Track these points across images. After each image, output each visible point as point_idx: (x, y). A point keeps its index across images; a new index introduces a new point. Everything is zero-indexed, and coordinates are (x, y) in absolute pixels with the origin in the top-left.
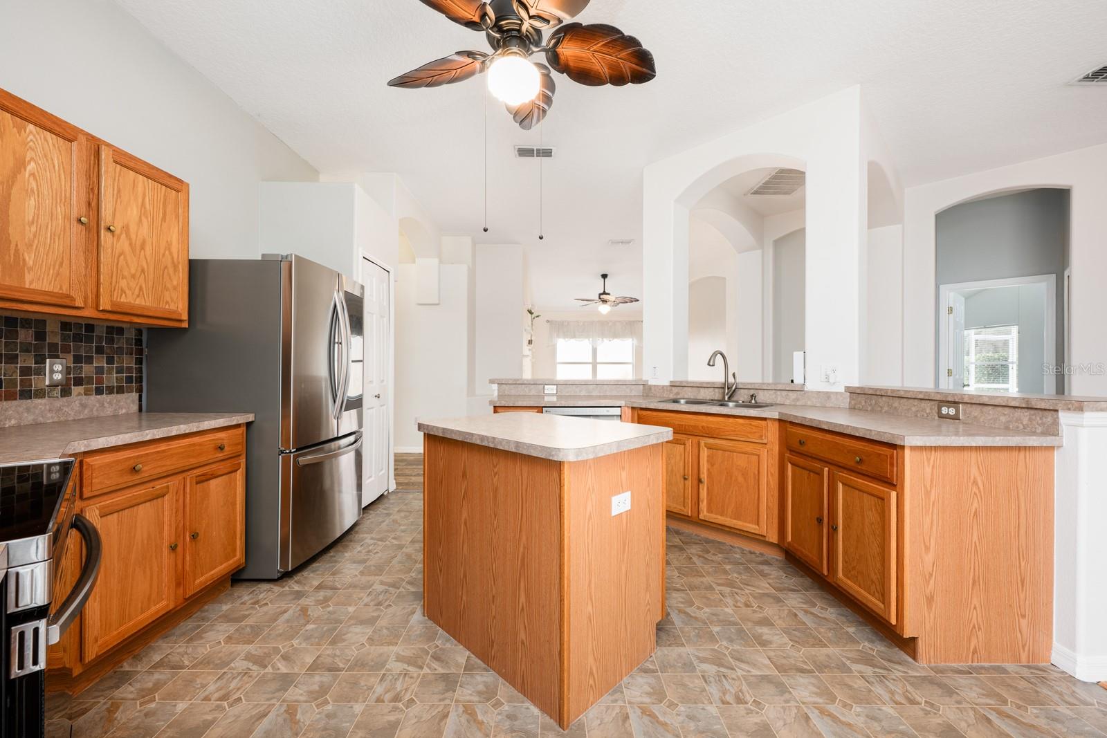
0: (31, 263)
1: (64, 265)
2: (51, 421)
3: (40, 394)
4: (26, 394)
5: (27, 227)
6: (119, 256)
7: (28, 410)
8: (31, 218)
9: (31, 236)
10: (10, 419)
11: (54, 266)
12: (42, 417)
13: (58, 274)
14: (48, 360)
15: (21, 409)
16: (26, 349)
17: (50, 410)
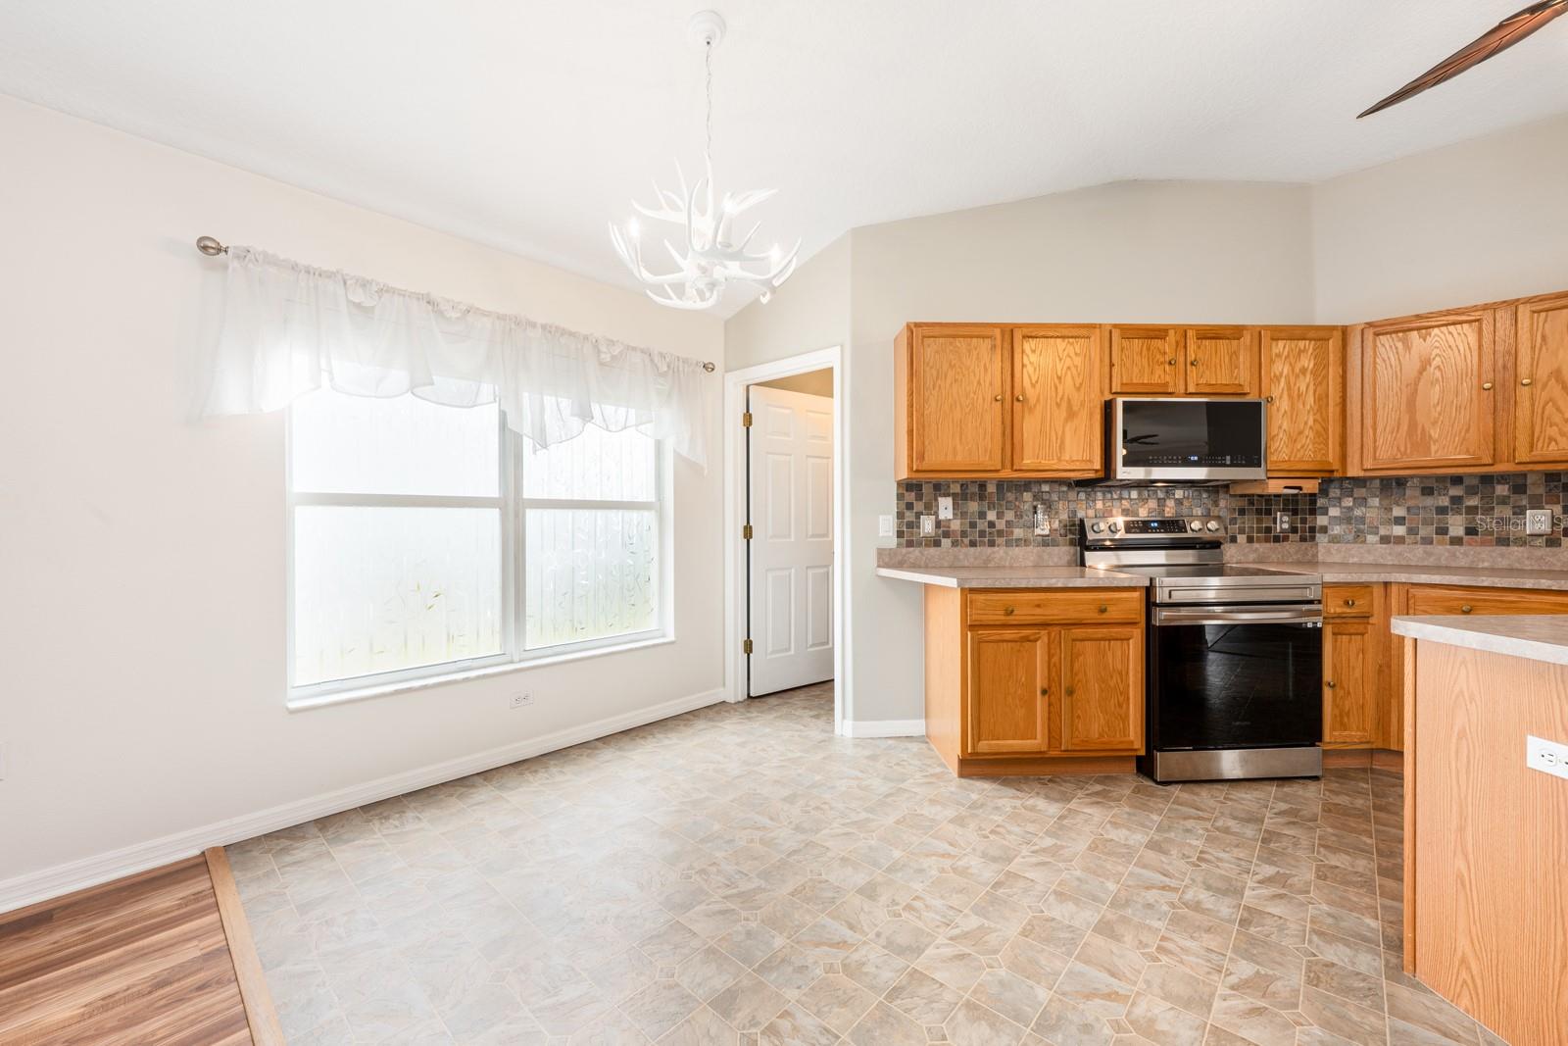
0: (1437, 436)
1: (1471, 431)
2: (1529, 568)
3: (1522, 541)
4: (1503, 541)
5: (1433, 410)
6: (1547, 403)
7: (1502, 556)
8: (1436, 401)
9: (1437, 415)
10: (1483, 561)
11: (1460, 432)
12: (1519, 563)
13: (1464, 439)
14: (1528, 512)
15: (1494, 554)
16: (1504, 501)
17: (1528, 558)
